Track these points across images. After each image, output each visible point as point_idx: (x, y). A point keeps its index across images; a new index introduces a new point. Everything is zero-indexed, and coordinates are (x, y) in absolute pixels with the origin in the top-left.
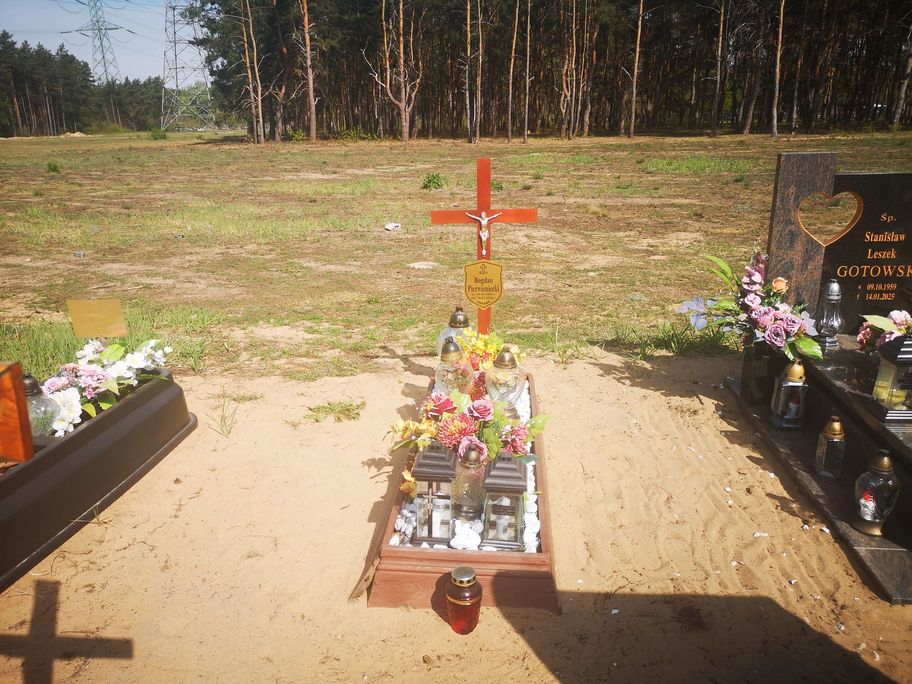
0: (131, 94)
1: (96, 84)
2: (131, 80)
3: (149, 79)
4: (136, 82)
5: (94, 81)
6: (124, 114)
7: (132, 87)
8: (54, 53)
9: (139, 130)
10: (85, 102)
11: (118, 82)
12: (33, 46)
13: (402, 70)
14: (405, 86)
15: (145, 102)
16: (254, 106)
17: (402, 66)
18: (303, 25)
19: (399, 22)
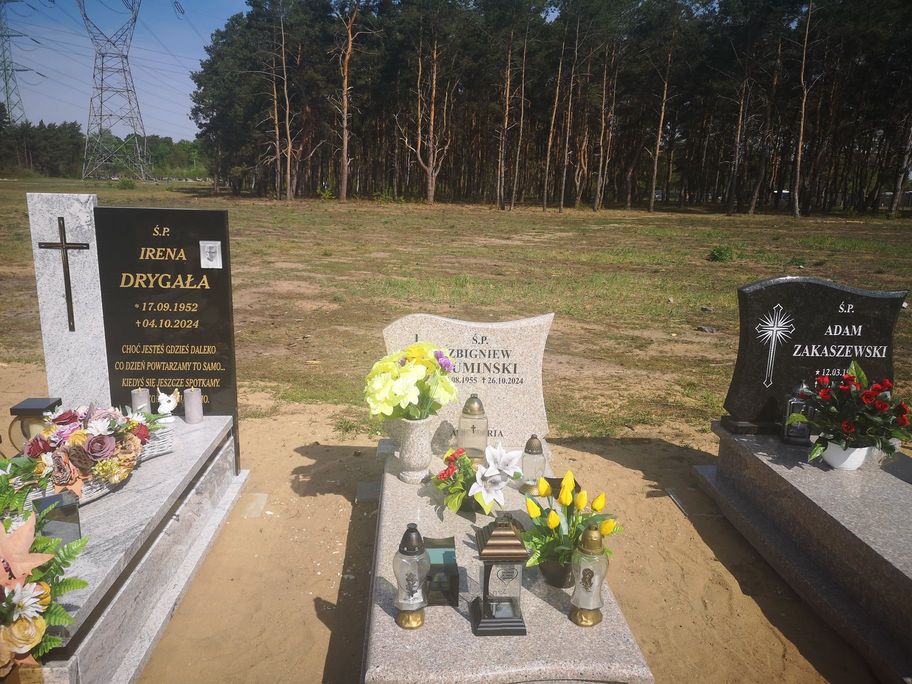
0: (46, 138)
1: (11, 126)
2: (46, 124)
4: (52, 126)
5: (9, 123)
6: (37, 158)
7: (47, 132)
9: (51, 176)
11: (32, 126)
13: (431, 136)
14: (434, 152)
15: (61, 147)
16: (279, 163)
17: (432, 134)
18: (342, 88)
19: (432, 91)
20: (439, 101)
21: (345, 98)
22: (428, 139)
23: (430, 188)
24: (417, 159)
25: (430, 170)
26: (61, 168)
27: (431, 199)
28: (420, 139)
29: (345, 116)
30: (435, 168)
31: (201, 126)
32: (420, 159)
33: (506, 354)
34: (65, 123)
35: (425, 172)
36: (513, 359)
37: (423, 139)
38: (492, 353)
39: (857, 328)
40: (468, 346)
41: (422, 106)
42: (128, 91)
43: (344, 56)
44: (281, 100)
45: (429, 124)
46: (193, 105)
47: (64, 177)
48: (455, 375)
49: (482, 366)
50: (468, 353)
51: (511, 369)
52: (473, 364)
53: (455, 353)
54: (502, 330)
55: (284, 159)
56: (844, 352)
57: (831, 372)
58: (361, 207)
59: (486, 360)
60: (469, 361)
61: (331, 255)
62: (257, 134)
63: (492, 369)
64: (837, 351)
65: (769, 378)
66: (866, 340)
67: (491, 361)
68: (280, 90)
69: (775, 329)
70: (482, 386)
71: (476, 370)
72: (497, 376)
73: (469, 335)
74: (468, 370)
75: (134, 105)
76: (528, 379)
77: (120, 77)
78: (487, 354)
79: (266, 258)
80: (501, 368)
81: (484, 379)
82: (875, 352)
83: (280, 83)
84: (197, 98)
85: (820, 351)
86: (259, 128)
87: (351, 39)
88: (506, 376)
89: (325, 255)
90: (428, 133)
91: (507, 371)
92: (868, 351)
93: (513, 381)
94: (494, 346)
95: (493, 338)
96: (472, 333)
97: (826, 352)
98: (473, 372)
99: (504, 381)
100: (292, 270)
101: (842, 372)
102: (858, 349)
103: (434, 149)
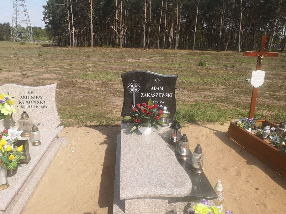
13: (121, 26)
14: (122, 31)
15: (4, 31)
16: (70, 35)
17: (121, 25)
18: (90, 9)
19: (120, 10)
20: (123, 14)
21: (91, 13)
22: (120, 27)
23: (121, 43)
24: (116, 33)
25: (121, 37)
26: (5, 37)
27: (122, 46)
28: (117, 26)
29: (91, 19)
30: (123, 36)
31: (46, 23)
32: (117, 33)
33: (41, 97)
34: (5, 23)
35: (119, 37)
36: (44, 99)
37: (118, 26)
38: (36, 97)
39: (162, 87)
40: (27, 95)
41: (117, 15)
42: (25, 12)
44: (70, 14)
45: (120, 22)
46: (44, 16)
47: (5, 41)
48: (24, 105)
49: (33, 102)
50: (27, 97)
51: (43, 102)
52: (30, 101)
53: (23, 97)
54: (38, 89)
55: (72, 33)
56: (158, 95)
57: (154, 102)
58: (97, 49)
59: (34, 100)
60: (28, 100)
61: (72, 65)
62: (63, 26)
63: (37, 103)
64: (156, 95)
65: (134, 105)
66: (165, 91)
67: (36, 100)
68: (70, 11)
69: (134, 88)
70: (34, 108)
71: (31, 103)
72: (39, 105)
73: (26, 91)
74: (28, 103)
75: (27, 16)
76: (50, 106)
77: (22, 7)
78: (34, 97)
79: (48, 67)
80: (40, 102)
81: (34, 106)
82: (169, 95)
83: (70, 8)
84: (45, 13)
85: (150, 95)
86: (64, 23)
88: (42, 105)
89: (70, 65)
90: (120, 24)
91: (42, 103)
92: (166, 95)
93: (45, 107)
94: (36, 95)
95: (35, 92)
96: (28, 90)
97: (152, 96)
98: (30, 104)
99: (41, 107)
100: (54, 70)
101: (158, 102)
102: (163, 94)
103: (122, 30)
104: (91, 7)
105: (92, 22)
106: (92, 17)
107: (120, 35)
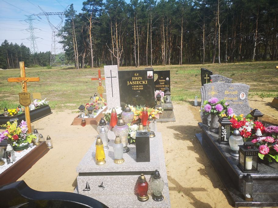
0: (42, 56)
1: (31, 54)
2: (42, 52)
3: (47, 52)
4: (43, 53)
5: (31, 53)
6: (40, 62)
7: (42, 54)
8: (20, 45)
9: (44, 66)
10: (28, 59)
11: (38, 53)
12: (14, 44)
14: (118, 53)
15: (46, 58)
16: (76, 59)
18: (90, 38)
19: (116, 36)
20: (118, 38)
21: (91, 40)
22: (116, 49)
23: (118, 63)
24: (113, 55)
25: (118, 58)
27: (119, 65)
28: (113, 49)
29: (91, 45)
35: (116, 58)
41: (113, 40)
43: (89, 29)
45: (116, 45)
83: (74, 37)
87: (91, 24)
90: (116, 47)
103: (118, 51)
104: (90, 35)
105: (91, 47)
106: (91, 43)
107: (117, 56)
